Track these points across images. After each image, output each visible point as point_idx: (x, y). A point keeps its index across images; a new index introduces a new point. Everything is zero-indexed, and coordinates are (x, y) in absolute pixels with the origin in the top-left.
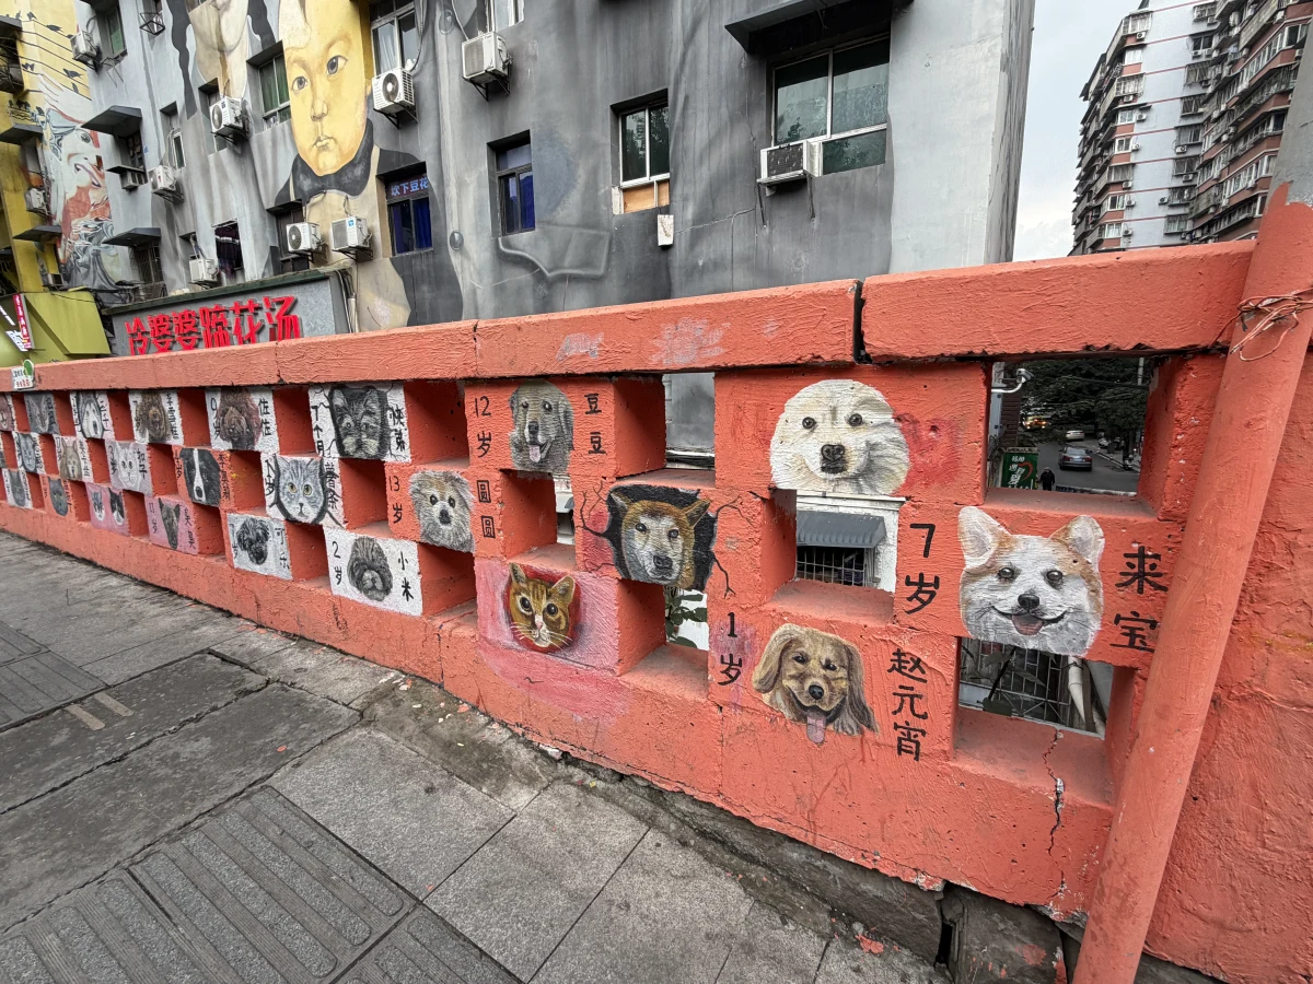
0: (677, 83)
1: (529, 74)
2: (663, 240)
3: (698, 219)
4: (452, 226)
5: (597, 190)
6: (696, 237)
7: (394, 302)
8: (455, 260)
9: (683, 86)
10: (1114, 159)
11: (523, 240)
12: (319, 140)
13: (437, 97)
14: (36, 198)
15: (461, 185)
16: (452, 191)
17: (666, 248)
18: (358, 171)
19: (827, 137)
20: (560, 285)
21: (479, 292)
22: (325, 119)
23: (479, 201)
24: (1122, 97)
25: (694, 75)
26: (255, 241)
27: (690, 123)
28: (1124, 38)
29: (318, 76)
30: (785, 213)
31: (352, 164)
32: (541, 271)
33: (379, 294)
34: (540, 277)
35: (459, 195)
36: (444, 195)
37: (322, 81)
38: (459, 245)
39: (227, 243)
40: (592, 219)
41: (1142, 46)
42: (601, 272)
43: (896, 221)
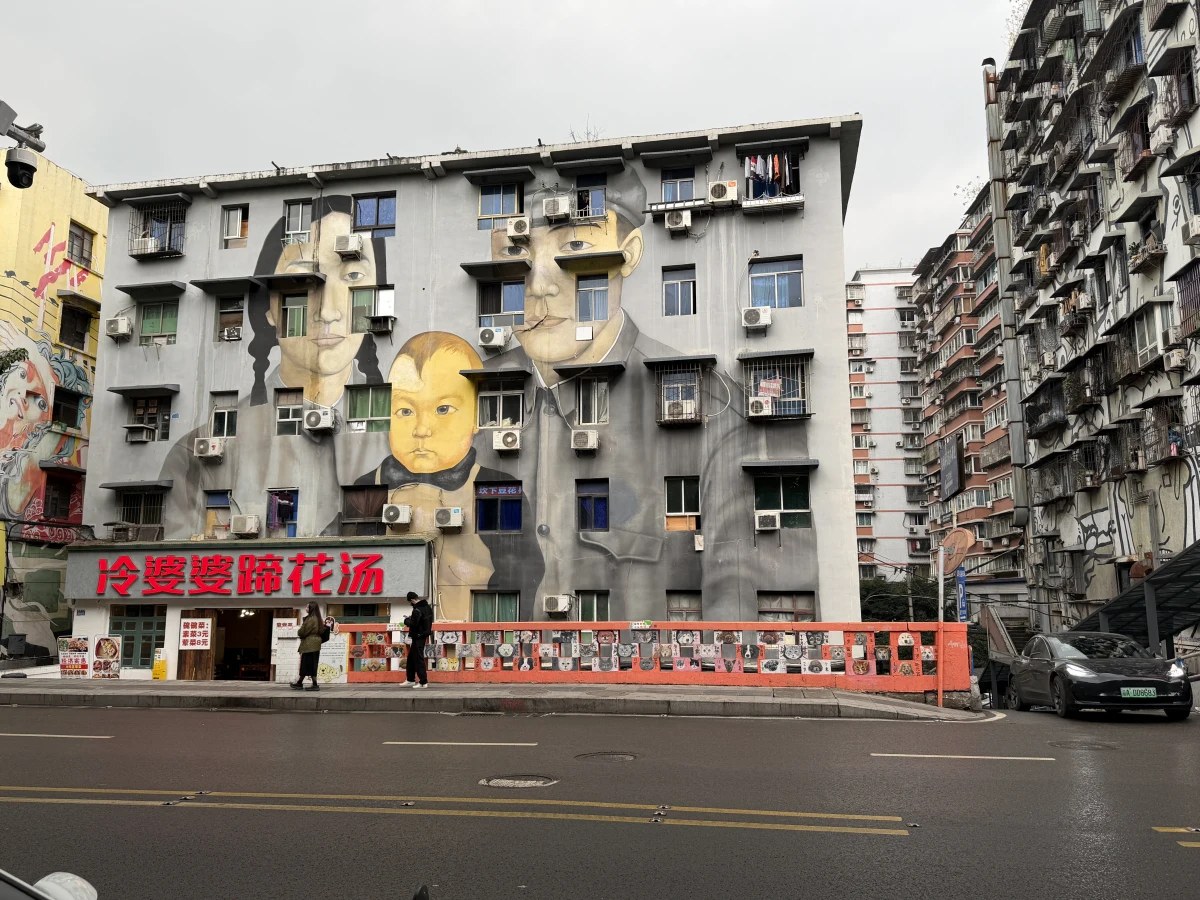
0: (705, 474)
1: (611, 450)
2: (698, 548)
3: (718, 539)
4: (541, 520)
5: (654, 516)
6: (717, 548)
7: (480, 563)
8: (541, 542)
9: (708, 477)
11: (599, 537)
12: (418, 450)
13: (538, 447)
15: (551, 498)
16: (543, 501)
17: (699, 552)
18: (456, 476)
19: (782, 510)
20: (626, 565)
21: (560, 563)
22: (427, 439)
25: (714, 472)
26: (320, 505)
27: (713, 493)
29: (425, 413)
30: (765, 542)
31: (451, 471)
32: (612, 555)
33: (464, 557)
34: (610, 558)
35: (549, 504)
36: (536, 502)
37: (430, 419)
38: (545, 533)
39: (285, 505)
40: (649, 530)
41: (861, 311)
42: (656, 559)
43: (819, 552)
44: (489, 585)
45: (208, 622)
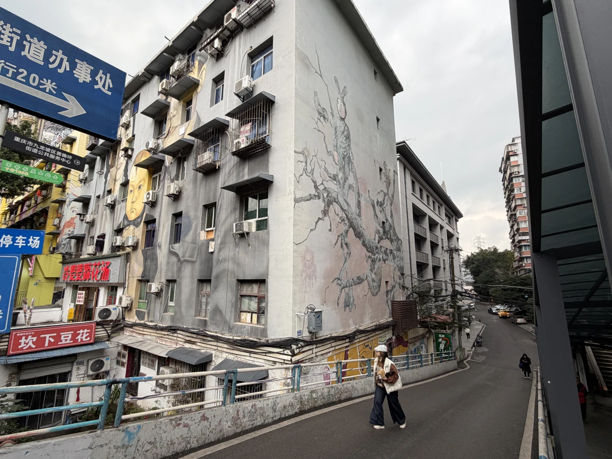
0: (219, 200)
1: (185, 194)
2: (211, 250)
3: (221, 244)
4: (159, 240)
5: (197, 232)
6: (220, 250)
7: (140, 265)
8: (158, 251)
9: (220, 201)
10: (516, 196)
11: (176, 246)
12: (132, 209)
13: (162, 199)
14: (56, 221)
15: (164, 226)
16: (161, 229)
17: (212, 253)
18: (139, 220)
19: (257, 218)
21: (163, 264)
22: (135, 203)
23: (167, 232)
24: (513, 173)
25: (223, 198)
26: (109, 240)
27: (221, 212)
28: (508, 152)
29: (136, 190)
30: (243, 244)
31: (138, 217)
32: (180, 258)
33: (136, 262)
34: (179, 260)
35: (163, 230)
36: (159, 229)
37: (136, 192)
38: (160, 247)
39: (101, 241)
40: (194, 242)
41: (517, 155)
42: (194, 259)
44: (142, 277)
45: (84, 292)
